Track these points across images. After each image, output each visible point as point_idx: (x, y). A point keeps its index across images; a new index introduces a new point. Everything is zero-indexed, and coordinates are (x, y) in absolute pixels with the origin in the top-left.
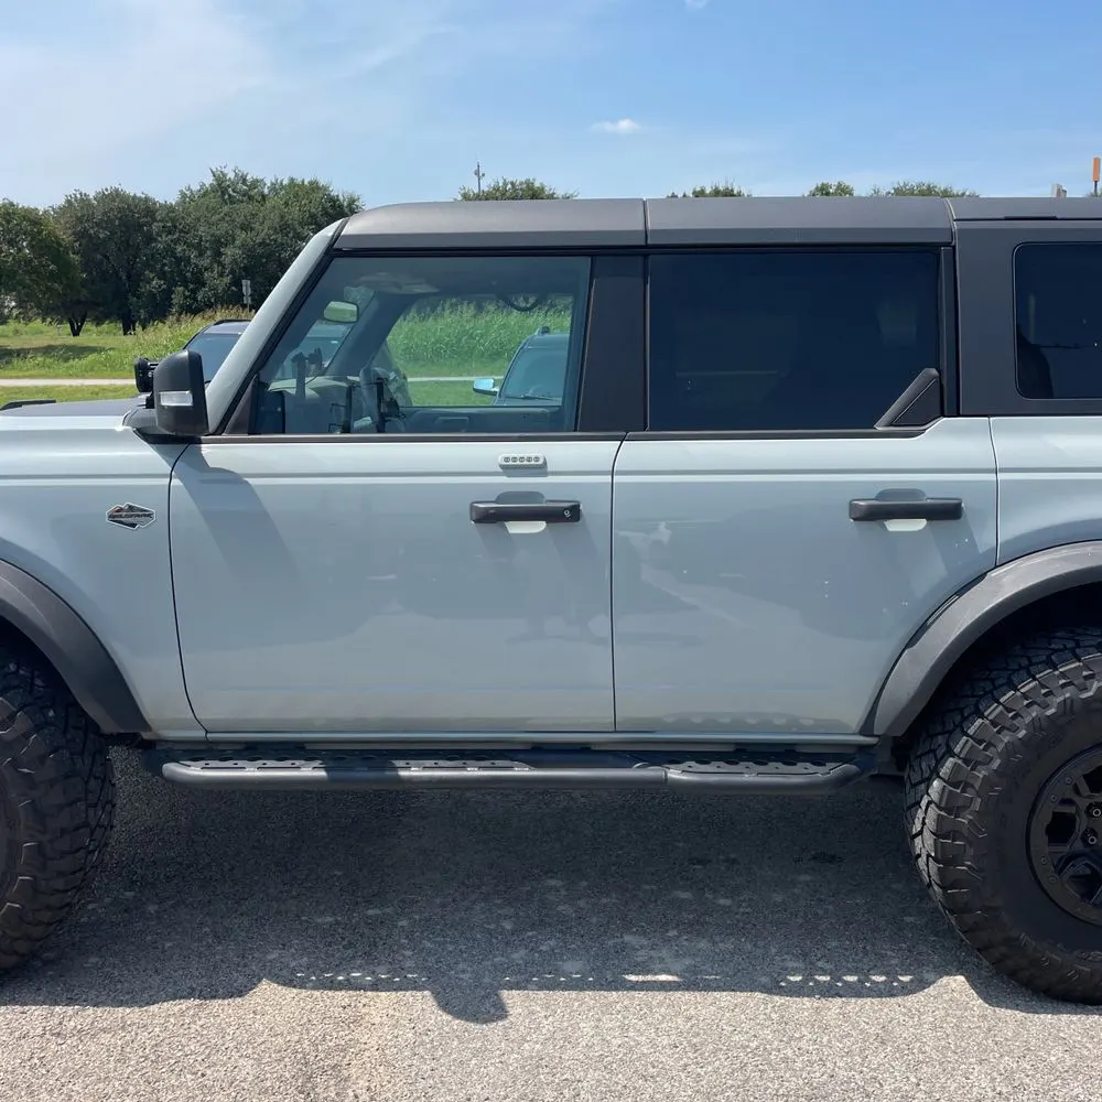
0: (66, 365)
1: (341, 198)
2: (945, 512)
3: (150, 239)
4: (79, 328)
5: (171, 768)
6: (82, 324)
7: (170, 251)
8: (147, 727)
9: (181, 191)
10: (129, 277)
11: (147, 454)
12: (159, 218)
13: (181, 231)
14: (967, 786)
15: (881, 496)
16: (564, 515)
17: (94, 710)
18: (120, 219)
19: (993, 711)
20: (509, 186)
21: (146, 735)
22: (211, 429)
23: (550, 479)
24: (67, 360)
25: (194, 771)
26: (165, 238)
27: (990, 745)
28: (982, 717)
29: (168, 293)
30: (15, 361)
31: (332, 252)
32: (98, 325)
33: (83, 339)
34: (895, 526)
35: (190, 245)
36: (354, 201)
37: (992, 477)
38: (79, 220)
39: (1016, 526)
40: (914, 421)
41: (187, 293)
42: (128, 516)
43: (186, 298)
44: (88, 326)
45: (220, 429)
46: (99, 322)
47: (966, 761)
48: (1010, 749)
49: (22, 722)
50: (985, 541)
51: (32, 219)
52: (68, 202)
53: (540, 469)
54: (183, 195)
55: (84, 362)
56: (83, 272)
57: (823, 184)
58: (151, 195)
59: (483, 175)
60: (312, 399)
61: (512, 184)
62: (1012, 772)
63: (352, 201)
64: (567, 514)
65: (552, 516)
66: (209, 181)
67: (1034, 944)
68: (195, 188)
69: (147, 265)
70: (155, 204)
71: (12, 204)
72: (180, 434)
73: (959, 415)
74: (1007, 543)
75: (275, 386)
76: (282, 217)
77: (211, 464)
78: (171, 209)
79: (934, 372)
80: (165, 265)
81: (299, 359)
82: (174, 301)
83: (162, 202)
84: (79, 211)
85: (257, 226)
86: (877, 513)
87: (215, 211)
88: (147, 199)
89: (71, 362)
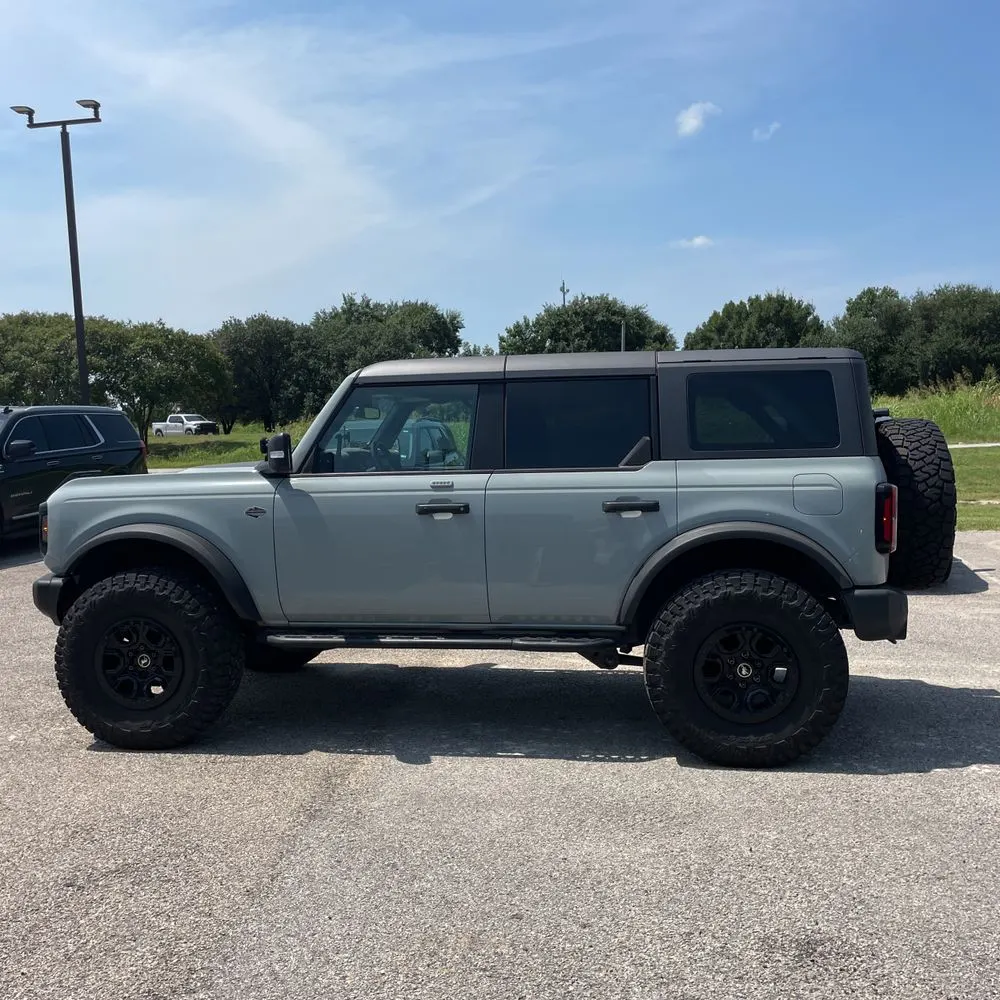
0: (219, 456)
1: (445, 316)
2: (651, 508)
3: (288, 354)
4: (230, 428)
5: (271, 638)
6: (232, 424)
7: (303, 363)
8: (261, 619)
9: (317, 313)
10: (271, 386)
11: (264, 482)
12: (296, 337)
13: (314, 347)
14: (659, 645)
15: (617, 500)
16: (462, 510)
17: (235, 606)
18: (265, 339)
19: (671, 607)
20: (587, 301)
21: (260, 624)
22: (294, 471)
23: (454, 493)
24: (219, 453)
25: (283, 638)
26: (300, 353)
27: (670, 623)
28: (667, 610)
29: (301, 398)
30: (180, 454)
31: (354, 385)
32: (244, 425)
33: (232, 437)
34: (626, 515)
35: (320, 359)
36: (455, 318)
37: (675, 490)
38: (234, 341)
39: (687, 514)
40: (637, 462)
41: (316, 397)
42: (255, 512)
43: (314, 402)
44: (237, 426)
45: (299, 471)
46: (245, 422)
47: (658, 632)
48: (679, 626)
49: (202, 611)
50: (671, 522)
51: (198, 343)
52: (225, 327)
53: (450, 487)
54: (318, 316)
55: (233, 454)
56: (235, 383)
57: (869, 289)
58: (290, 319)
59: (568, 291)
60: (345, 456)
61: (589, 298)
62: (681, 636)
63: (454, 318)
64: (462, 509)
65: (455, 511)
66: (340, 305)
67: (698, 730)
68: (329, 310)
69: (285, 375)
70: (293, 326)
71: (184, 332)
72: (281, 472)
73: (660, 459)
74: (681, 523)
75: (327, 450)
76: (396, 333)
77: (294, 488)
78: (305, 329)
79: (648, 438)
80: (299, 375)
81: (339, 437)
82: (307, 404)
83: (299, 324)
84: (233, 334)
85: (374, 342)
86: (615, 508)
87: (339, 331)
88: (287, 322)
89: (223, 454)
